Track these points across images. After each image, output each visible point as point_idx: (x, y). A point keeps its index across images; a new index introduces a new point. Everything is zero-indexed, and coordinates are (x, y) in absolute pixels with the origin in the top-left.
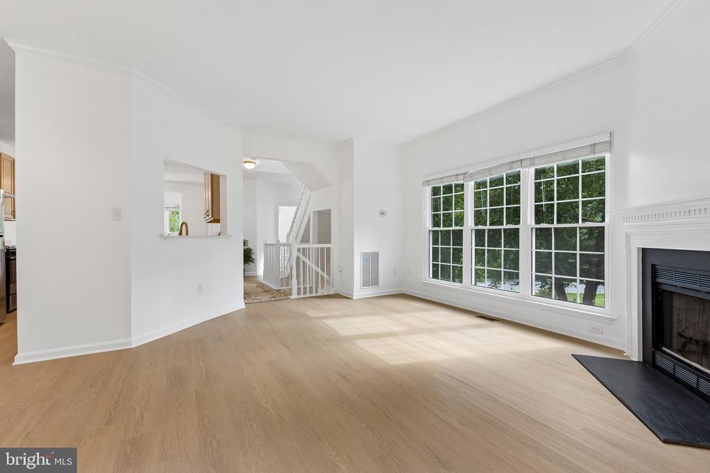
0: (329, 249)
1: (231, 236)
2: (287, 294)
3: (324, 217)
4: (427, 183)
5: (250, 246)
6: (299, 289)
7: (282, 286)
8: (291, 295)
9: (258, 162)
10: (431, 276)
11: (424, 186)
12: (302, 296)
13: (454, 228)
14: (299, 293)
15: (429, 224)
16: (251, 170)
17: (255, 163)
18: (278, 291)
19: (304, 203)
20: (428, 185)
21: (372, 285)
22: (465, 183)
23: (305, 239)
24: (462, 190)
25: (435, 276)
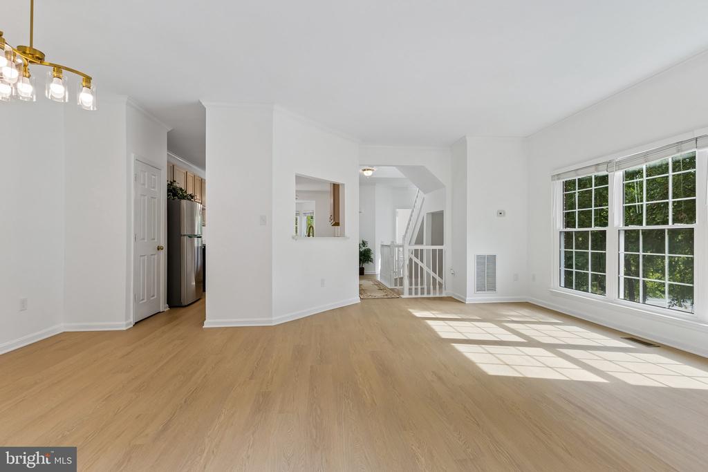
0: (441, 251)
1: (349, 238)
2: (400, 293)
3: (437, 219)
4: (558, 176)
5: (369, 246)
6: (410, 289)
7: (396, 285)
8: (403, 294)
9: (374, 168)
10: (563, 284)
11: (552, 180)
12: (414, 296)
13: (594, 228)
14: (410, 293)
15: (559, 224)
16: (370, 176)
17: (373, 170)
18: (392, 290)
19: (418, 205)
20: (559, 179)
21: (488, 290)
22: (610, 175)
23: (419, 241)
24: (607, 183)
25: (568, 284)
